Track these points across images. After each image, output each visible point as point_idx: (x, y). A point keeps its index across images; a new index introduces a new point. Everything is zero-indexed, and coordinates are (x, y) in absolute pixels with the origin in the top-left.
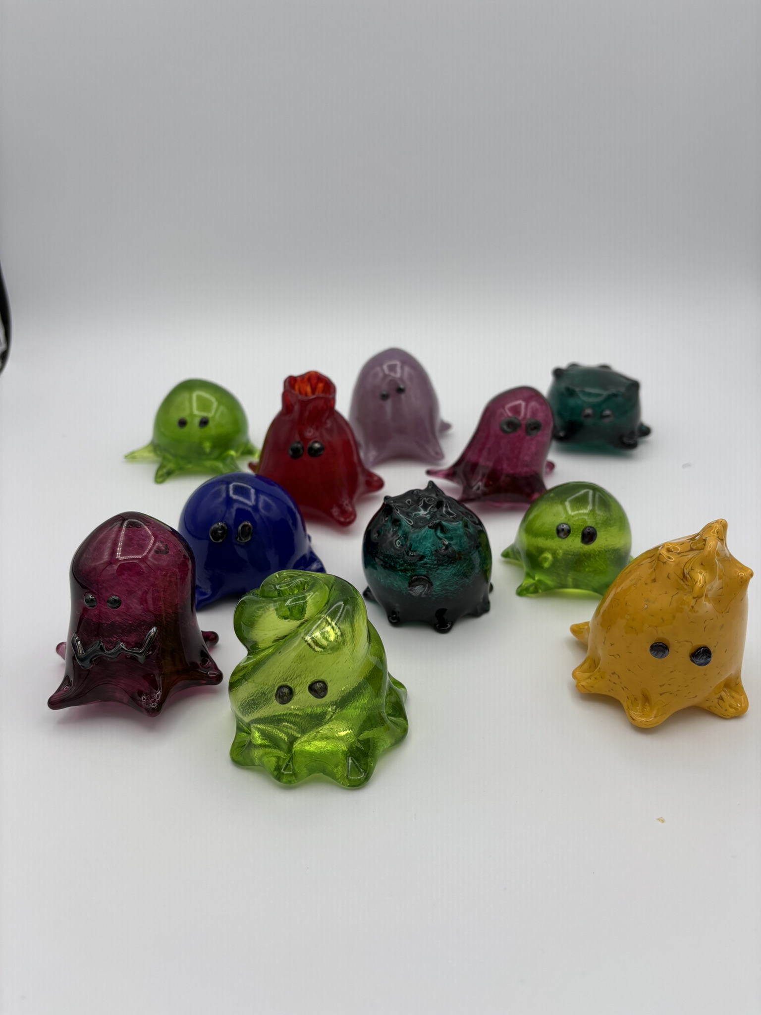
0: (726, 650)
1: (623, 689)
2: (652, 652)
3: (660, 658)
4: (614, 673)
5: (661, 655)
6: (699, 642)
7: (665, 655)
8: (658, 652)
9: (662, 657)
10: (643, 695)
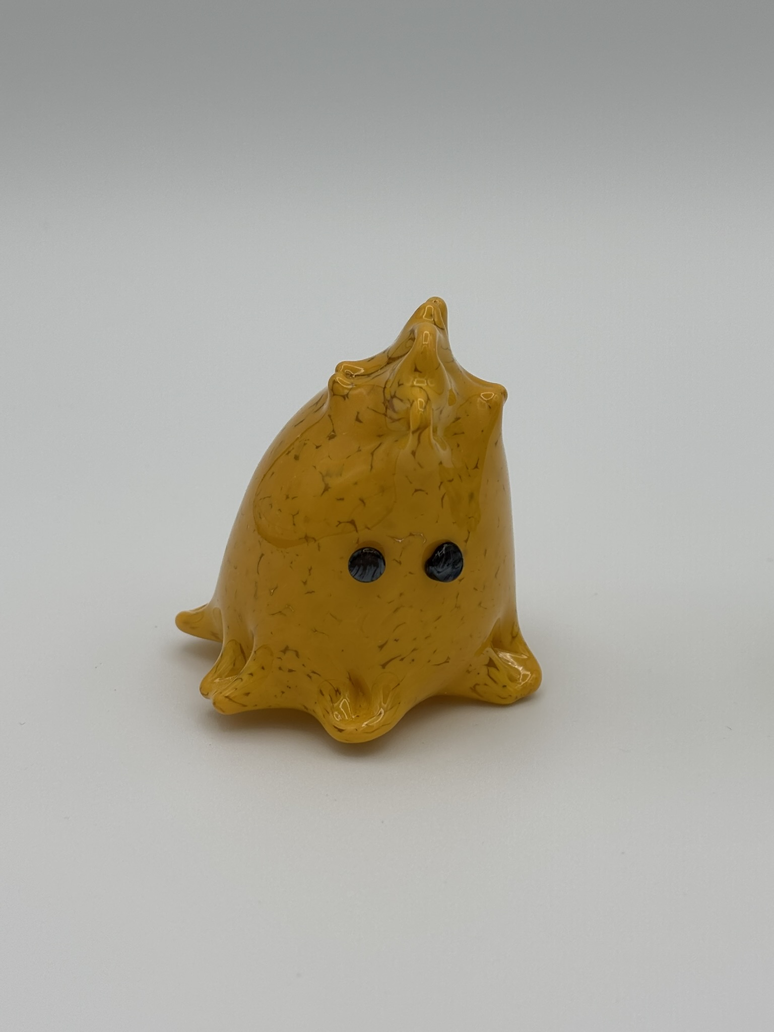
0: (486, 551)
1: (310, 677)
2: (354, 571)
3: (372, 581)
4: (285, 650)
5: (371, 572)
6: (435, 535)
7: (378, 571)
8: (365, 569)
9: (374, 578)
10: (350, 679)
